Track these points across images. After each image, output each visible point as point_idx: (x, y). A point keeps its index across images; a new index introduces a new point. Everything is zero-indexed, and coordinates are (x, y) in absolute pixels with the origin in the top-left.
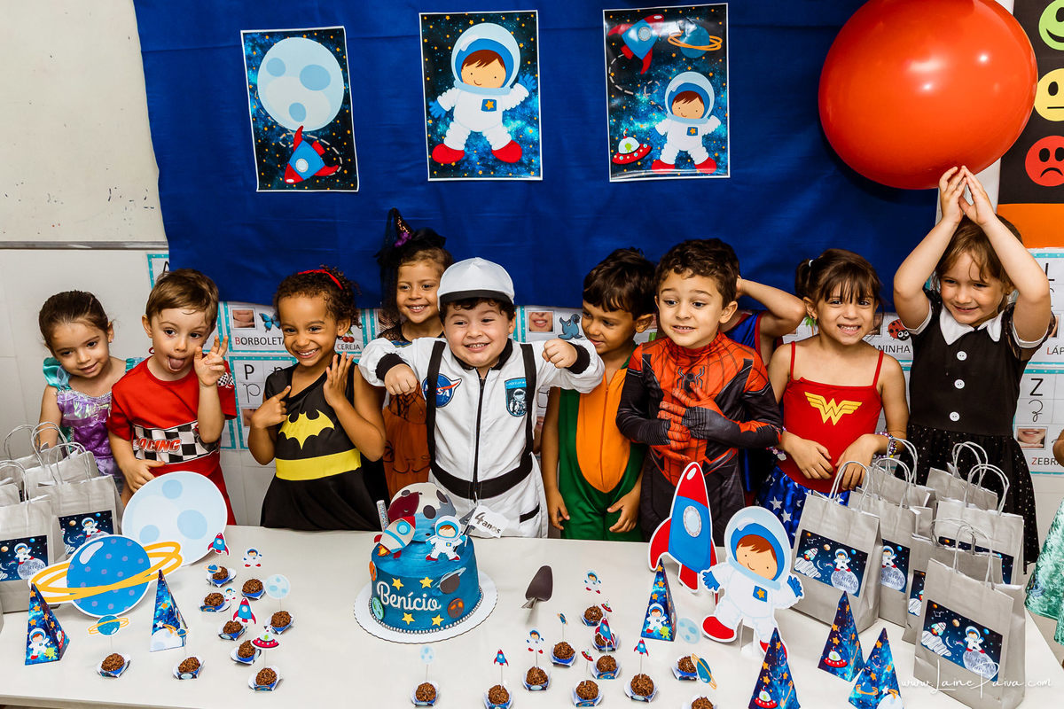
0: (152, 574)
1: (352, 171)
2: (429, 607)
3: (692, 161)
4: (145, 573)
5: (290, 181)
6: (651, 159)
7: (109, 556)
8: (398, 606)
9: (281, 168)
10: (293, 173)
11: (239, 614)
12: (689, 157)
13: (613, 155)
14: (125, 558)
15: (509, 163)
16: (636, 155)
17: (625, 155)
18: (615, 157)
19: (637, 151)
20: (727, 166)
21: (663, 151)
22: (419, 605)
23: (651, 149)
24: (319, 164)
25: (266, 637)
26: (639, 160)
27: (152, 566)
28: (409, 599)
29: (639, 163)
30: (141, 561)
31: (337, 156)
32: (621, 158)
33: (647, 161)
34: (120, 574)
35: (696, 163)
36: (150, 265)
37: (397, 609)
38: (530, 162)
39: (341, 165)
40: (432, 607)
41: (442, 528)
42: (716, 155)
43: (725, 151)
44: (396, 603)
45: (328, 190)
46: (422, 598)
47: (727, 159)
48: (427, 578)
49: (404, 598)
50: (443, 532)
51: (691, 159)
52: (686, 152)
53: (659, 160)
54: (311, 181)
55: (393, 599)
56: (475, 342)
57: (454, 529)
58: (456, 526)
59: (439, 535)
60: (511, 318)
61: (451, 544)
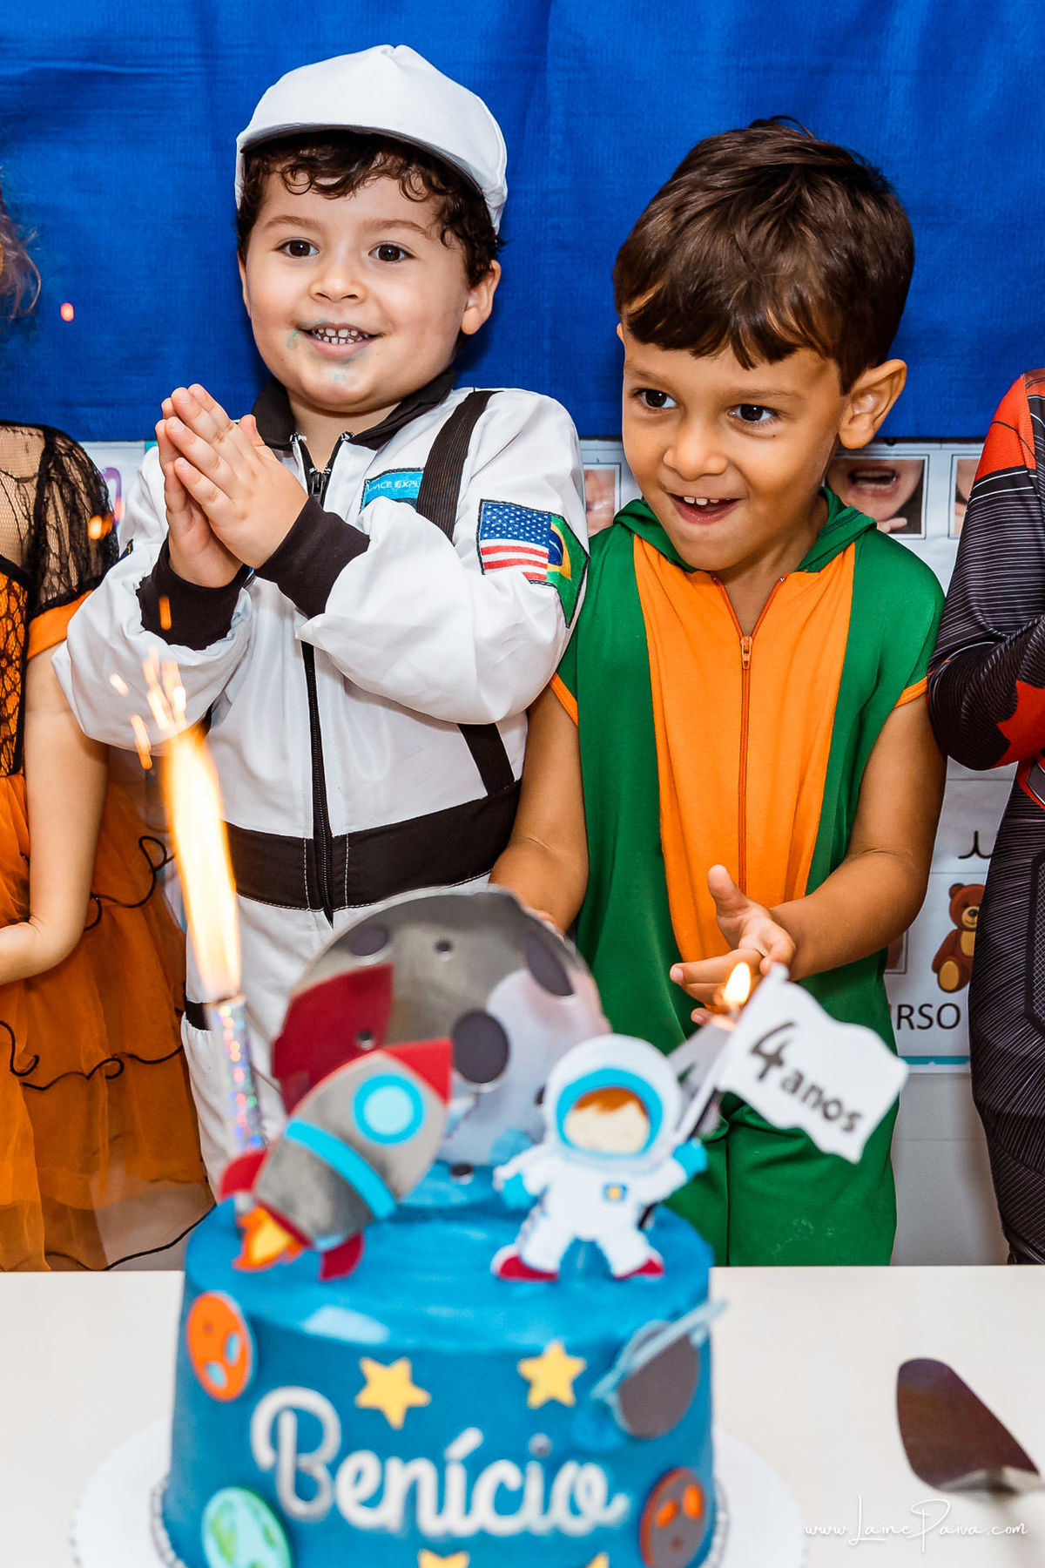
2: (560, 1513)
8: (389, 1515)
22: (507, 1501)
28: (456, 1476)
37: (379, 1538)
40: (575, 1510)
41: (583, 1102)
44: (374, 1501)
46: (521, 1461)
48: (553, 1352)
49: (423, 1470)
50: (589, 1124)
55: (359, 1476)
56: (336, 320)
57: (644, 1109)
58: (654, 1094)
59: (564, 1139)
60: (474, 276)
61: (624, 1189)
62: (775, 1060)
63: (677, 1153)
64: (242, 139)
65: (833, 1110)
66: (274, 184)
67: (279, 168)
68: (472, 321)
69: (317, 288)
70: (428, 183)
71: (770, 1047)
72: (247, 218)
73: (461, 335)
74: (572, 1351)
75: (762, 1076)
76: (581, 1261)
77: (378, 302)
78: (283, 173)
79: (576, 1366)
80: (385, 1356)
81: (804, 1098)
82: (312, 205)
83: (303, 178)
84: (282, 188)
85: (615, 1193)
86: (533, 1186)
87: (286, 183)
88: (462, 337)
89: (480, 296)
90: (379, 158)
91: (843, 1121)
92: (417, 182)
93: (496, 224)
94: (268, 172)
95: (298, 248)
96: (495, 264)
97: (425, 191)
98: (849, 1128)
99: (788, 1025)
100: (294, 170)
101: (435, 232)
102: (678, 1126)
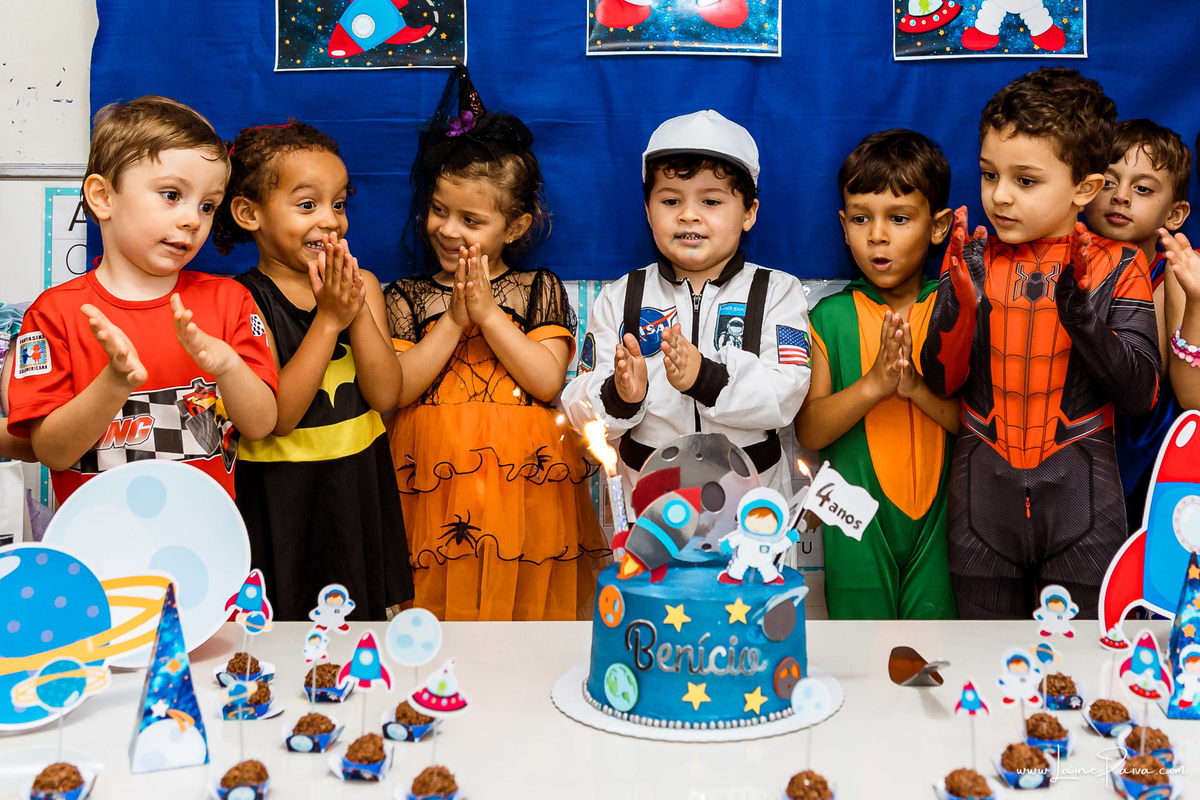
0: (113, 642)
1: (455, 34)
2: (741, 666)
3: (1027, 31)
4: (102, 637)
5: (340, 53)
6: (960, 26)
7: (28, 592)
9: (324, 32)
10: (345, 40)
11: (353, 669)
12: (1022, 24)
13: (899, 17)
14: (61, 602)
15: (726, 29)
16: (936, 18)
17: (918, 18)
18: (903, 20)
19: (938, 12)
20: (1081, 40)
21: (980, 13)
22: (721, 662)
23: (961, 8)
24: (396, 22)
25: (442, 685)
26: (942, 27)
27: (115, 623)
28: (702, 652)
29: (942, 32)
30: (93, 611)
31: (430, 10)
32: (913, 23)
33: (954, 28)
34: (47, 636)
35: (1034, 33)
36: (49, 208)
38: (761, 28)
39: (435, 25)
40: (747, 665)
41: (752, 513)
42: (1065, 21)
43: (1078, 14)
45: (410, 66)
46: (726, 646)
47: (1081, 28)
48: (739, 602)
49: (689, 649)
50: (754, 522)
51: (1025, 27)
52: (1017, 16)
53: (973, 29)
54: (379, 52)
55: (665, 651)
56: (689, 230)
57: (775, 516)
58: (780, 511)
59: (745, 529)
60: (748, 206)
61: (768, 548)
62: (826, 498)
63: (788, 534)
64: (645, 154)
65: (850, 519)
66: (660, 175)
67: (662, 167)
68: (748, 225)
69: (681, 217)
70: (725, 171)
71: (824, 493)
72: (649, 187)
73: (743, 231)
74: (745, 602)
75: (821, 505)
76: (752, 576)
77: (707, 223)
78: (664, 170)
79: (748, 608)
80: (675, 604)
81: (838, 514)
82: (677, 183)
83: (672, 172)
84: (664, 176)
85: (764, 549)
86: (733, 545)
87: (665, 174)
88: (743, 232)
89: (750, 214)
90: (704, 162)
91: (854, 524)
92: (721, 171)
93: (756, 183)
94: (658, 169)
95: (672, 202)
96: (756, 201)
97: (724, 174)
98: (857, 527)
99: (831, 484)
100: (668, 169)
101: (729, 190)
102: (788, 525)
